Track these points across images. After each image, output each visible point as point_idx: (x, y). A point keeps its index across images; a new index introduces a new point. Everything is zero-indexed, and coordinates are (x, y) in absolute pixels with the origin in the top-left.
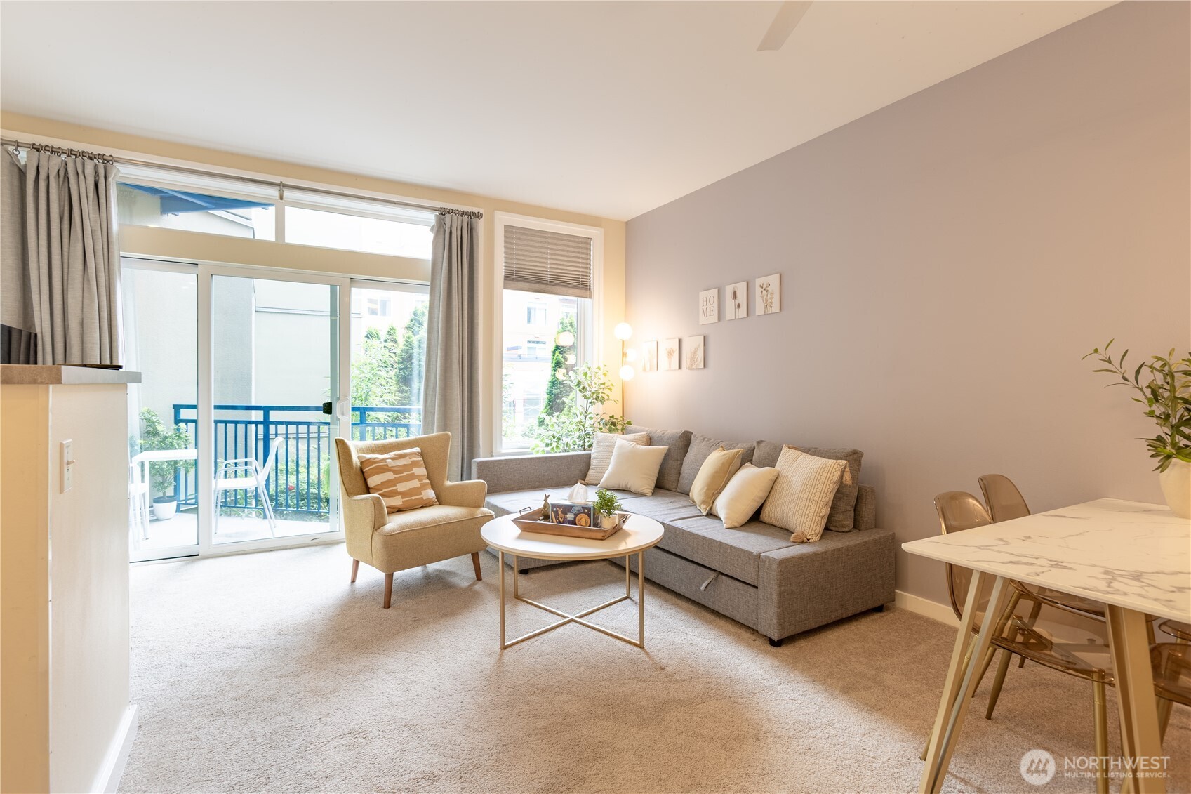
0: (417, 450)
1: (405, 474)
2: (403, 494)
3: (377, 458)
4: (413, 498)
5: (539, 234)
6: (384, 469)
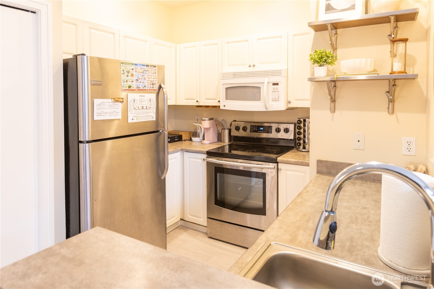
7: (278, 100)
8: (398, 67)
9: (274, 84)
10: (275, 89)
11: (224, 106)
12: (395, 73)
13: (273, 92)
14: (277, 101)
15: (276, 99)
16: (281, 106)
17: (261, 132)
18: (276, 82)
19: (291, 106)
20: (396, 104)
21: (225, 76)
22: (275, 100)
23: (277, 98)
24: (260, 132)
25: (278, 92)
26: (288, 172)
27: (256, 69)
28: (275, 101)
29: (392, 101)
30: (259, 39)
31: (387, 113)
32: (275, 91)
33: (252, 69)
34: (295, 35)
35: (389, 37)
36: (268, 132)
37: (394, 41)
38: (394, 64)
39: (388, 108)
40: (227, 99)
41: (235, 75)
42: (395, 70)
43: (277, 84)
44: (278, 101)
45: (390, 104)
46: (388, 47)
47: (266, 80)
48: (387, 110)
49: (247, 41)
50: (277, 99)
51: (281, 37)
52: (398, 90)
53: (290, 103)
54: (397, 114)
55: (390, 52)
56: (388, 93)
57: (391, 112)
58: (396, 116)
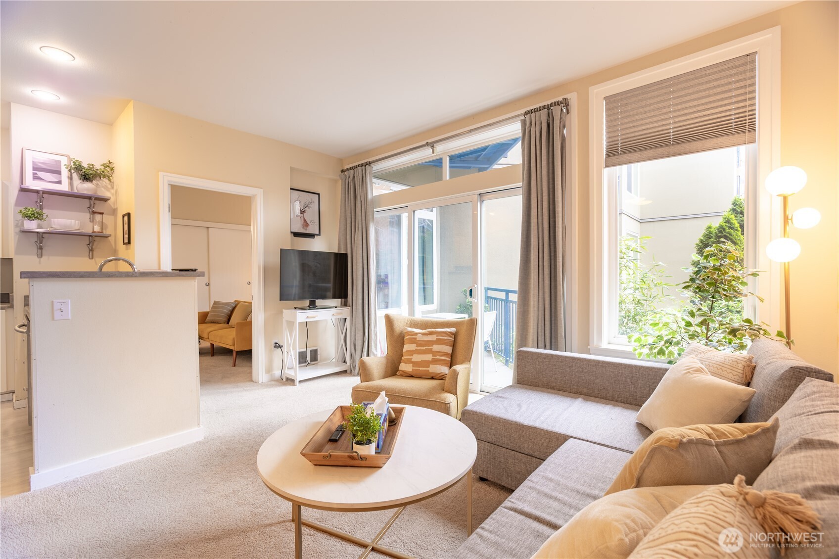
0: (453, 330)
1: (425, 348)
2: (415, 364)
3: (413, 332)
4: (421, 369)
5: (655, 87)
6: (413, 341)
8: (97, 228)
12: (95, 232)
20: (94, 252)
29: (92, 250)
35: (88, 208)
37: (94, 213)
38: (95, 226)
39: (89, 255)
42: (95, 230)
45: (91, 252)
46: (88, 215)
48: (87, 256)
52: (95, 244)
54: (96, 259)
55: (90, 218)
56: (89, 244)
57: (90, 257)
58: (95, 260)
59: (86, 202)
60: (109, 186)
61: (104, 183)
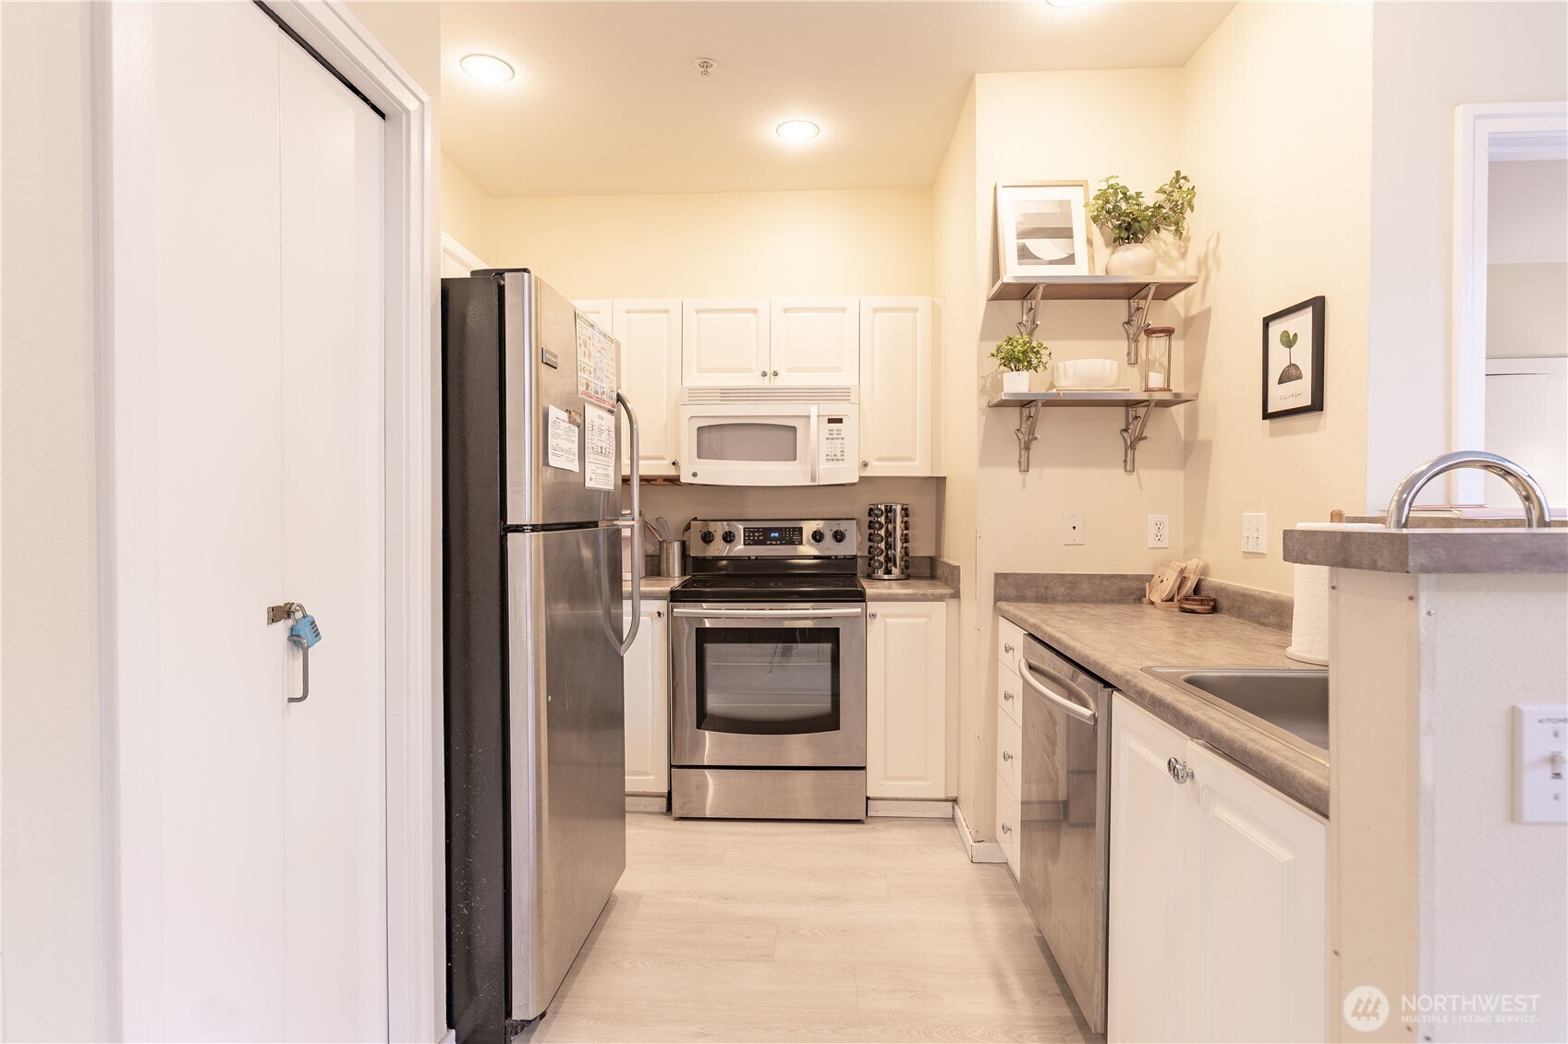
7: (842, 460)
8: (1154, 380)
9: (831, 421)
10: (835, 432)
11: (695, 475)
12: (1152, 390)
13: (828, 439)
14: (838, 460)
15: (835, 455)
16: (847, 473)
17: (773, 542)
18: (835, 415)
19: (868, 473)
20: (1137, 453)
21: (697, 395)
22: (835, 458)
23: (839, 454)
24: (771, 544)
25: (843, 439)
26: (888, 620)
27: (778, 382)
28: (833, 460)
29: (1134, 446)
30: (786, 310)
31: (1123, 470)
32: (835, 436)
33: (765, 383)
34: (876, 310)
35: (1126, 326)
36: (791, 542)
37: (1149, 333)
38: (1151, 374)
39: (1125, 461)
40: (699, 456)
41: (727, 394)
42: (1151, 385)
43: (840, 421)
44: (840, 462)
45: (1130, 452)
46: (1122, 345)
47: (813, 410)
48: (1123, 464)
49: (755, 311)
50: (839, 457)
51: (844, 310)
52: (1150, 425)
53: (865, 465)
54: (1141, 472)
55: (1129, 354)
56: (1126, 430)
57: (1128, 468)
58: (1138, 475)
59: (1120, 308)
60: (1174, 253)
61: (1162, 244)
